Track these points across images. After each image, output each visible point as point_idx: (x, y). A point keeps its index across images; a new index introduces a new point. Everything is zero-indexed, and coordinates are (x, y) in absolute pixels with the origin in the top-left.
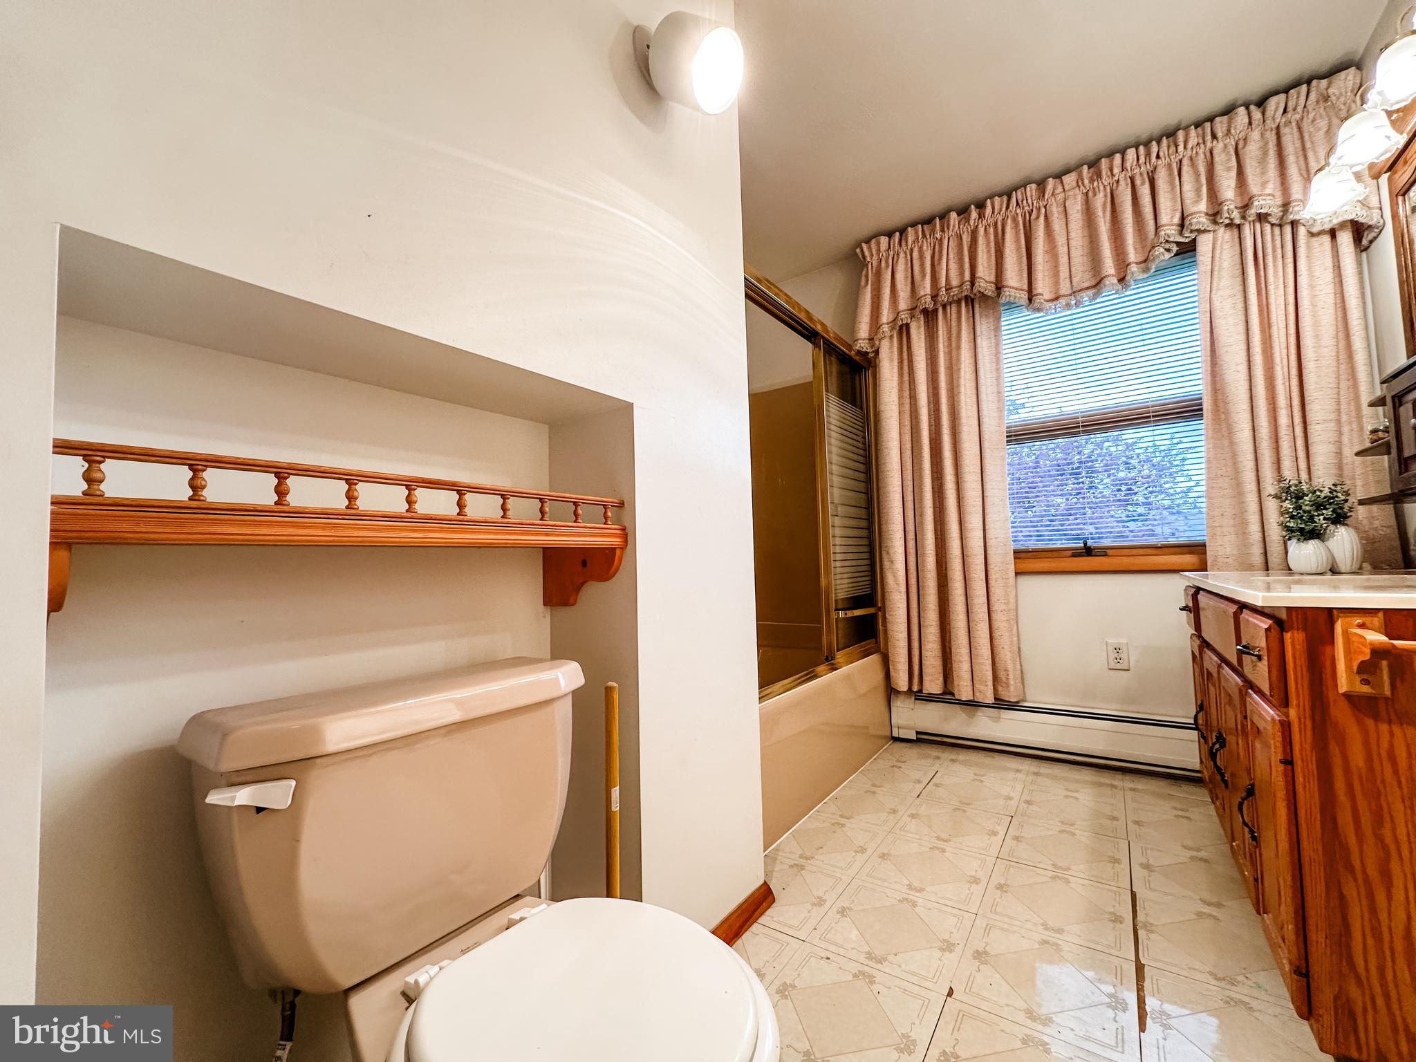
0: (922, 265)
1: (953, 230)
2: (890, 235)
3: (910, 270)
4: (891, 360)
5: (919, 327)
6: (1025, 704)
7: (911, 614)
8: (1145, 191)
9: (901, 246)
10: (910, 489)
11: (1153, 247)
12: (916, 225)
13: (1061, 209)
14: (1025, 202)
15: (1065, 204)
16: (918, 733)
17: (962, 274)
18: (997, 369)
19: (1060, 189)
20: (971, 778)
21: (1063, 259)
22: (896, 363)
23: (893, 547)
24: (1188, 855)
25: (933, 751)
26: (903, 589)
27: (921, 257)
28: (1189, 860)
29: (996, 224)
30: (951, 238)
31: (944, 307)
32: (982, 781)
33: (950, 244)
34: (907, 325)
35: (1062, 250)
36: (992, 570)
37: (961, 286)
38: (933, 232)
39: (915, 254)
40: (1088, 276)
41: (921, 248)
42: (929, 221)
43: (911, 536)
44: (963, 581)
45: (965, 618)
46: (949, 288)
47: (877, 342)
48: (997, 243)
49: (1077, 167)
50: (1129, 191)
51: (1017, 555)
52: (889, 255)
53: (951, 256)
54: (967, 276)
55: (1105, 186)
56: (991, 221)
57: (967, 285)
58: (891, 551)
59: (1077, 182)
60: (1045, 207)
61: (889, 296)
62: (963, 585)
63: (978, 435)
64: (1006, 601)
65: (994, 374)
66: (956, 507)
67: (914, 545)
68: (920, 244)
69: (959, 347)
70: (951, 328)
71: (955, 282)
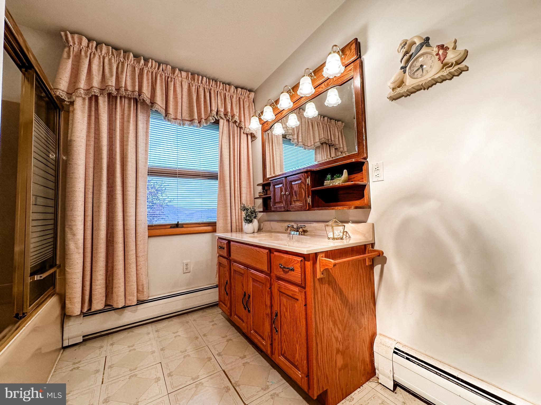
0: (111, 69)
1: (130, 62)
2: (90, 40)
3: (102, 67)
4: (83, 112)
5: (104, 101)
6: (150, 299)
7: (86, 265)
8: (208, 95)
9: (96, 50)
10: (91, 190)
11: (209, 116)
12: (109, 46)
13: (180, 84)
14: (166, 71)
15: (182, 82)
16: (83, 337)
17: (134, 86)
18: (146, 140)
19: (180, 75)
20: (128, 350)
21: (180, 104)
22: (86, 115)
23: (75, 225)
24: (225, 340)
25: (96, 344)
26: (81, 251)
27: (110, 64)
28: (227, 342)
29: (152, 73)
30: (129, 65)
31: (121, 97)
32: (135, 349)
33: (128, 68)
34: (96, 97)
35: (180, 101)
36: (138, 236)
37: (133, 91)
38: (119, 55)
39: (106, 60)
40: (187, 116)
41: (110, 60)
42: (116, 49)
43: (89, 219)
44: (123, 243)
45: (123, 263)
46: (126, 90)
47: (74, 97)
48: (152, 82)
49: (187, 71)
50: (203, 92)
51: (150, 228)
52: (88, 51)
53: (128, 74)
54: (137, 88)
55: (195, 85)
56: (151, 70)
57: (136, 93)
58: (74, 228)
59: (186, 77)
60: (174, 79)
61: (86, 74)
62: (123, 245)
63: (135, 168)
64: (144, 251)
65: (145, 141)
66: (121, 204)
67: (91, 224)
68: (110, 57)
69: (129, 122)
70: (124, 109)
71: (129, 88)
